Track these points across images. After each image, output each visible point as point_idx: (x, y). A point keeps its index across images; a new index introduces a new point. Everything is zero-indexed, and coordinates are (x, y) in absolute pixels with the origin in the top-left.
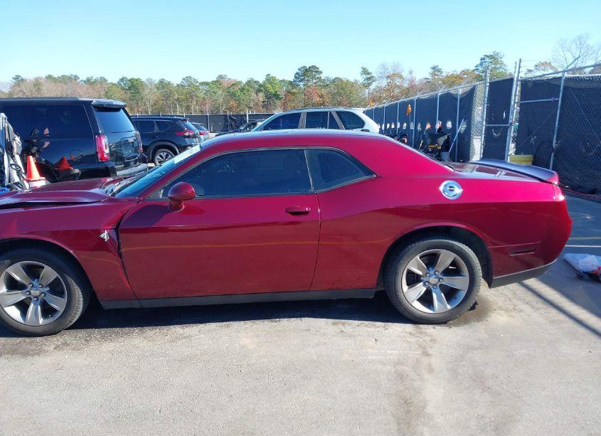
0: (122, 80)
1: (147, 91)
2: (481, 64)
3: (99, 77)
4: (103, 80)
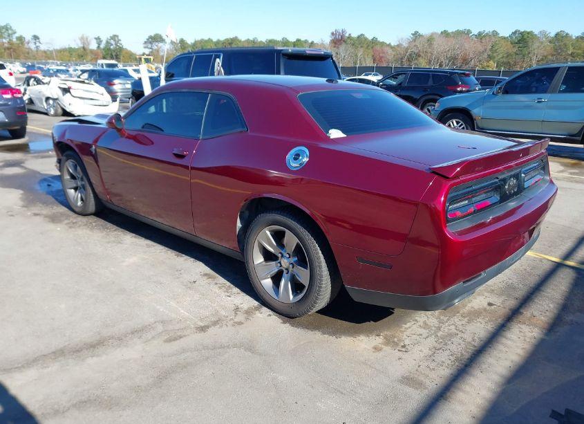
0: (514, 33)
1: (536, 45)
3: (491, 31)
4: (495, 33)
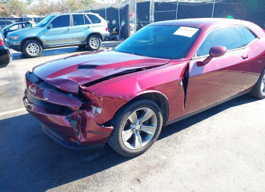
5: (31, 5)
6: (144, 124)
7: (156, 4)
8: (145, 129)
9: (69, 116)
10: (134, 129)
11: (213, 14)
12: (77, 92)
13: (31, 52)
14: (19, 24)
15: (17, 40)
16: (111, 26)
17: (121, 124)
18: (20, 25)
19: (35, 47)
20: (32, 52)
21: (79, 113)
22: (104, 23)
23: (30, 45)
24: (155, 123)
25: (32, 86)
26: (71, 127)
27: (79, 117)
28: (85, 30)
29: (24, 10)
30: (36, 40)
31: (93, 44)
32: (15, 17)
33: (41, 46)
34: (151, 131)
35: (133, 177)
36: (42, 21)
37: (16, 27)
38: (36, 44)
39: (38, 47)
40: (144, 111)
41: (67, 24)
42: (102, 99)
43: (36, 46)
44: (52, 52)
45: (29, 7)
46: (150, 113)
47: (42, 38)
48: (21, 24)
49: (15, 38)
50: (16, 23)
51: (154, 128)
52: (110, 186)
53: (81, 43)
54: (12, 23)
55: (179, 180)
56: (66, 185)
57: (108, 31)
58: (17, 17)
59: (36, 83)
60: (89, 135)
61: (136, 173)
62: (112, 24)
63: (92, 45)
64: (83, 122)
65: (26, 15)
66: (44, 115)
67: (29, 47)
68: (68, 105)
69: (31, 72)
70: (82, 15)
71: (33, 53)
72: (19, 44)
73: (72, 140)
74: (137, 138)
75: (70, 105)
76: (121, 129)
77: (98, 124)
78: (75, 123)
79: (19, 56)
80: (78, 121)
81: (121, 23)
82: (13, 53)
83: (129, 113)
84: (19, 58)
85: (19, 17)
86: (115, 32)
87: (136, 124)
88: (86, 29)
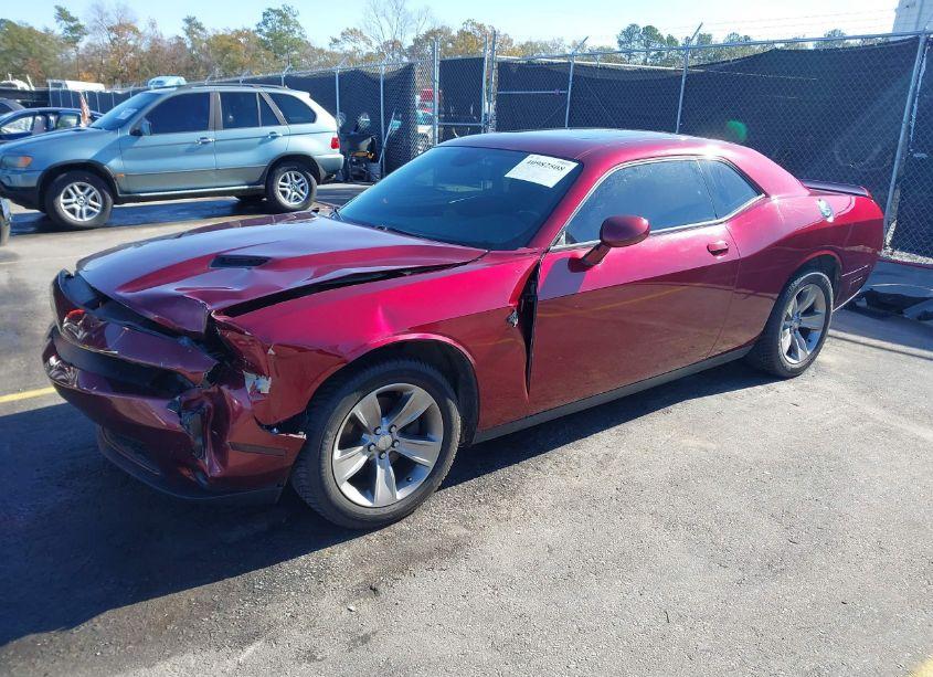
2: (265, 23)
5: (82, 45)
6: (404, 432)
7: (504, 67)
8: (407, 448)
9: (177, 399)
10: (372, 448)
11: (680, 111)
12: (203, 331)
13: (73, 211)
14: (34, 115)
15: (29, 170)
16: (353, 133)
17: (330, 429)
18: (39, 118)
19: (88, 194)
20: (78, 213)
21: (207, 394)
22: (328, 123)
23: (72, 188)
24: (438, 433)
25: (73, 315)
26: (181, 433)
27: (208, 404)
28: (261, 143)
29: (55, 65)
30: (92, 173)
31: (288, 191)
32: (20, 85)
33: (106, 193)
34: (424, 455)
35: (361, 580)
36: (115, 109)
37: (24, 124)
38: (90, 187)
39: (99, 197)
40: (405, 393)
41: (201, 123)
42: (271, 351)
43: (91, 192)
44: (144, 215)
45: (72, 53)
46: (420, 400)
47: (114, 165)
48: (41, 113)
49: (21, 163)
50: (24, 110)
51: (435, 447)
52: (289, 603)
53: (246, 187)
54: (9, 110)
55: (490, 590)
56: (162, 599)
57: (338, 150)
58: (27, 88)
59: (85, 305)
60: (235, 459)
61: (371, 570)
62: (357, 128)
63: (284, 193)
64: (218, 420)
65: (59, 81)
66: (102, 397)
67: (68, 196)
68: (177, 367)
69: (73, 273)
70: (254, 94)
71: (81, 216)
72: (33, 183)
73: (185, 472)
74: (380, 472)
75: (179, 367)
76: (329, 441)
77: (259, 424)
78: (193, 420)
79: (32, 224)
80: (203, 416)
81: (387, 124)
82: (14, 212)
83: (356, 396)
84: (32, 229)
85: (33, 89)
86: (364, 155)
87: (378, 431)
88: (265, 139)
